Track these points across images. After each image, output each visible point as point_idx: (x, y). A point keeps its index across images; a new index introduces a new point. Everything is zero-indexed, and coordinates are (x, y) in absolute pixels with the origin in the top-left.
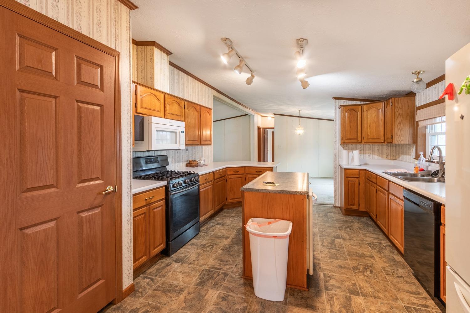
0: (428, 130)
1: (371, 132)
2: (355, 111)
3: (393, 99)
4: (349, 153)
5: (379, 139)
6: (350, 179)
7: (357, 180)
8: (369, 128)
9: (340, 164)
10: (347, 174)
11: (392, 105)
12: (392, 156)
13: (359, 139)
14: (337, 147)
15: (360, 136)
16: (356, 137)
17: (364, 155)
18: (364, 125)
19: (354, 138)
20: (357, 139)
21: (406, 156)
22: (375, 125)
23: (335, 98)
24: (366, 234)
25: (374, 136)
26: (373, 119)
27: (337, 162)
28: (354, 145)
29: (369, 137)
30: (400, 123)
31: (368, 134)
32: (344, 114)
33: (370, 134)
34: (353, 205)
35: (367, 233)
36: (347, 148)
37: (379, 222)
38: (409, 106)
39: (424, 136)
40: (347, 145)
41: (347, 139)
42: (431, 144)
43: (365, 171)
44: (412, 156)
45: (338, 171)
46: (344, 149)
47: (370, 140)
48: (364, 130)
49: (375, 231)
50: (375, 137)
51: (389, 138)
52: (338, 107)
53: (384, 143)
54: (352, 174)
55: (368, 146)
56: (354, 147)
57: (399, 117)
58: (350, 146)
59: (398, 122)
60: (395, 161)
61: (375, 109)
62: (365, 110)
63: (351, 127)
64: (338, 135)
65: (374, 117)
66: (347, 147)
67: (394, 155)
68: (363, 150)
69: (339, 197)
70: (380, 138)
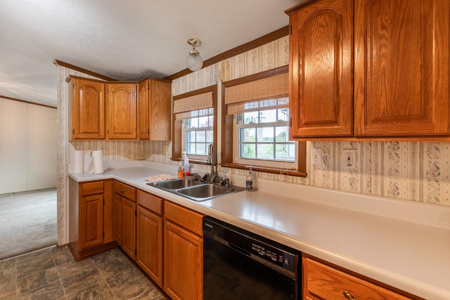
0: (183, 125)
1: (118, 123)
2: (95, 90)
3: (150, 80)
4: (85, 155)
5: (129, 133)
6: (88, 198)
7: (101, 197)
8: (115, 118)
9: (68, 173)
10: (85, 190)
11: (148, 89)
12: (140, 157)
13: (102, 133)
14: (64, 145)
15: (103, 128)
16: (97, 131)
17: (107, 156)
18: (110, 113)
19: (94, 131)
20: (99, 133)
21: (158, 155)
22: (124, 114)
23: (60, 63)
24: (123, 290)
25: (123, 129)
26: (122, 105)
27: (64, 170)
28: (92, 142)
29: (117, 131)
30: (157, 114)
31: (114, 127)
32: (78, 92)
33: (117, 127)
34: (94, 239)
35: (123, 287)
36: (81, 147)
37: (141, 262)
38: (165, 94)
39: (180, 131)
40: (80, 141)
41: (82, 133)
42: (187, 141)
43: (112, 182)
44: (167, 155)
45: (66, 186)
46: (76, 148)
47: (118, 135)
48: (109, 119)
49: (132, 275)
50: (125, 131)
51: (144, 133)
52: (65, 78)
53: (136, 139)
54: (93, 190)
55: (113, 143)
56: (92, 145)
57: (156, 106)
58: (86, 143)
59: (155, 112)
60: (144, 161)
61: (124, 91)
62: (110, 90)
63: (88, 114)
64: (64, 126)
65: (124, 103)
66: (80, 145)
67: (142, 154)
68: (106, 150)
69: (66, 228)
70: (131, 132)
